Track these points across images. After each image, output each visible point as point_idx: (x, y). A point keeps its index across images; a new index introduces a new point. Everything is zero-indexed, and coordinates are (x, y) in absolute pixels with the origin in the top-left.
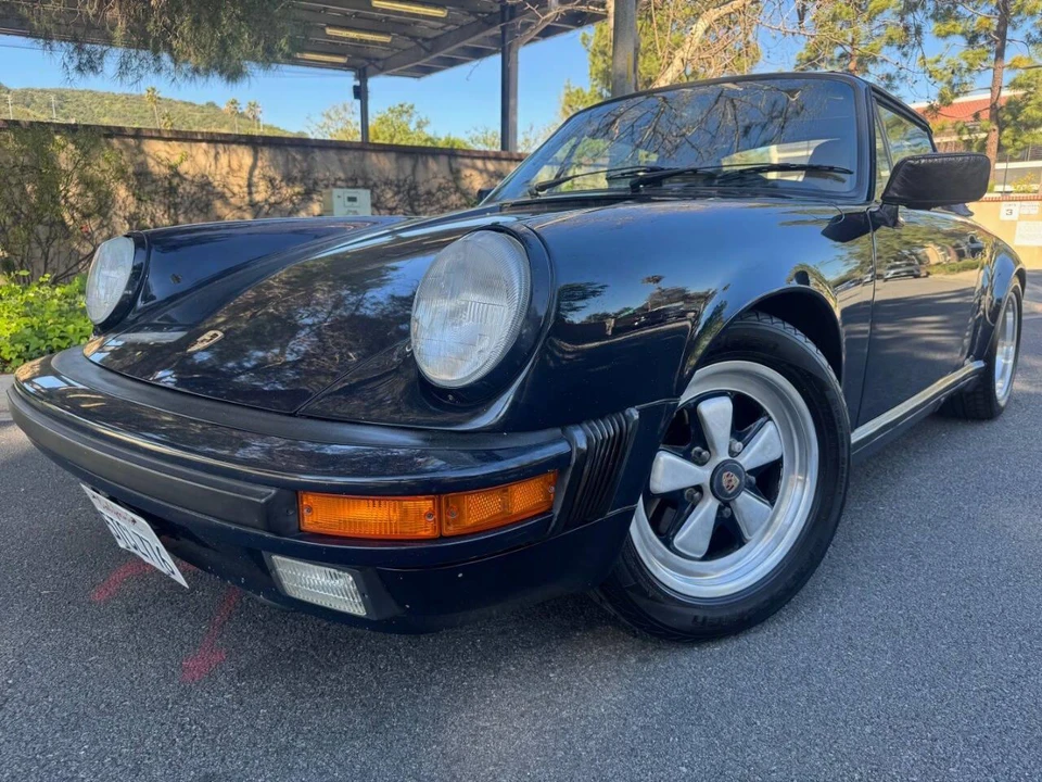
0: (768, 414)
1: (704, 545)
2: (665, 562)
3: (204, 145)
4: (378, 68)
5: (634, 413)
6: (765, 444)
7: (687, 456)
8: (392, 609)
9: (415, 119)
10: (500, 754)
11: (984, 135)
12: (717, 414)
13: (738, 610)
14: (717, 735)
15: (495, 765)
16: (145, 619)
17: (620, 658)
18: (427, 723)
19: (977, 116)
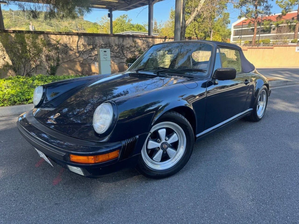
0: (175, 131)
1: (160, 159)
2: (152, 163)
3: (65, 36)
4: (115, 8)
5: (137, 137)
6: (174, 138)
7: (156, 141)
8: (89, 174)
9: (128, 19)
10: (111, 201)
11: (295, 24)
12: (162, 132)
13: (167, 172)
14: (155, 199)
15: (110, 203)
16: (46, 171)
17: (142, 182)
18: (99, 195)
19: (293, 19)
